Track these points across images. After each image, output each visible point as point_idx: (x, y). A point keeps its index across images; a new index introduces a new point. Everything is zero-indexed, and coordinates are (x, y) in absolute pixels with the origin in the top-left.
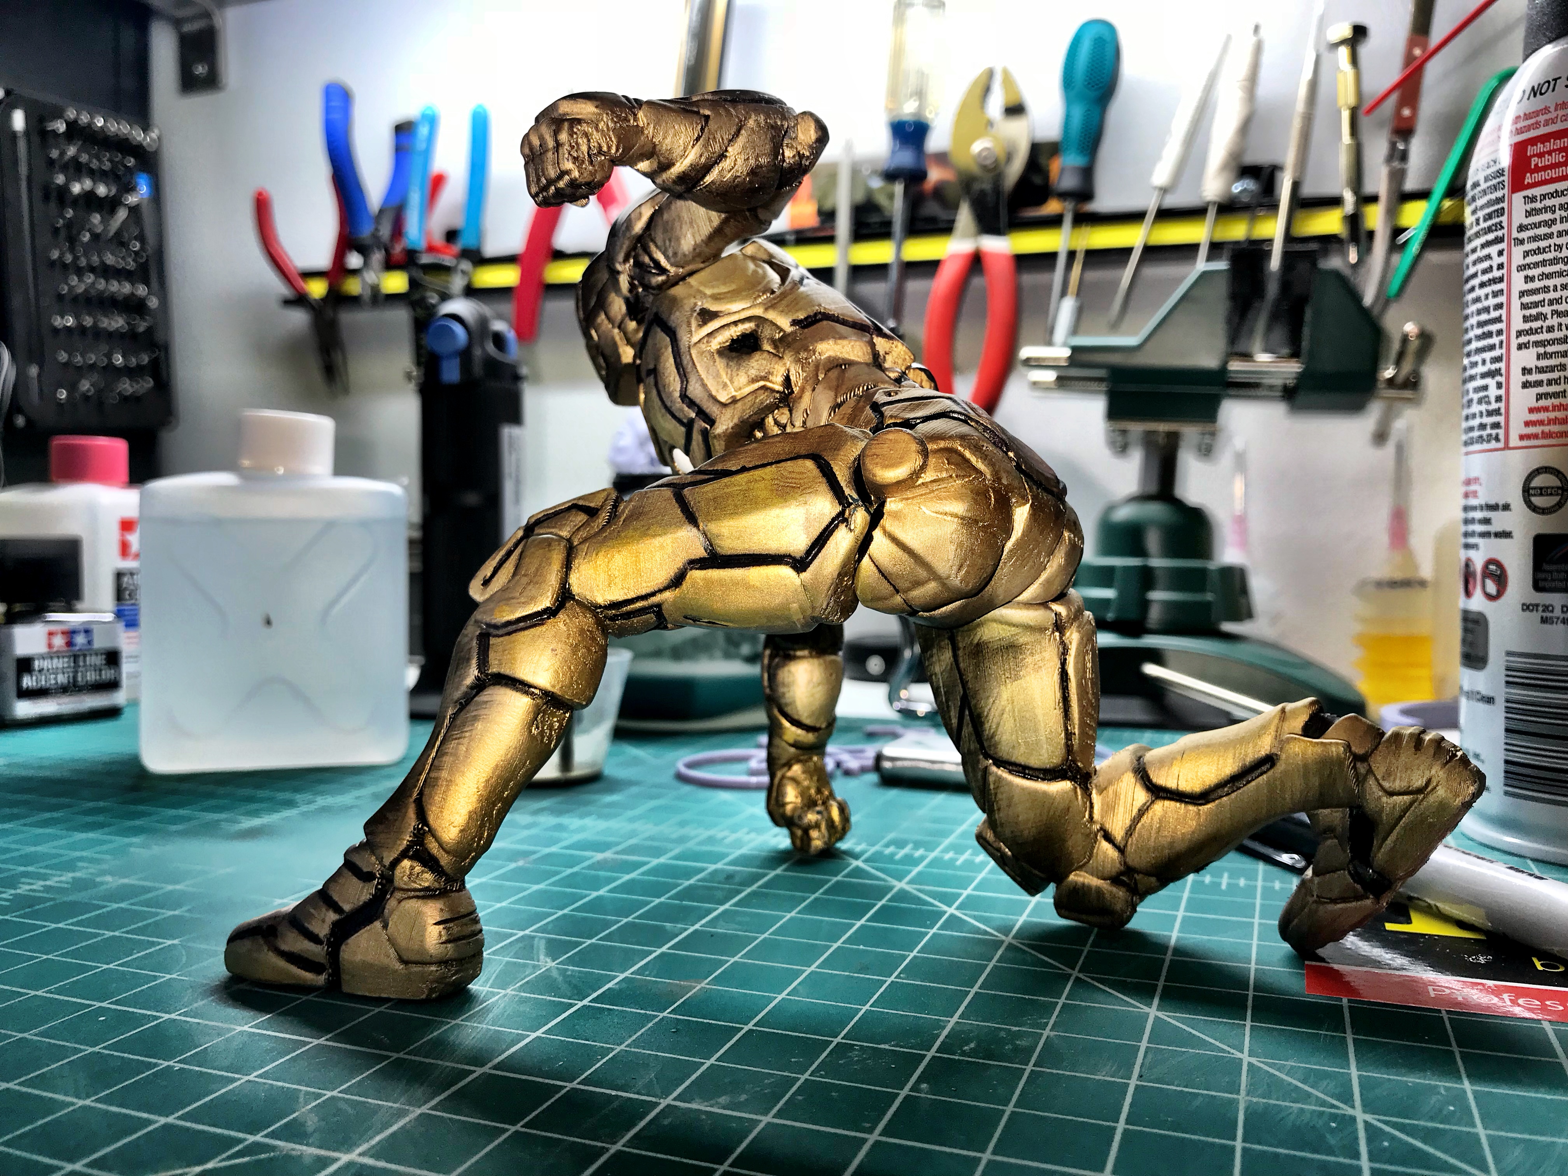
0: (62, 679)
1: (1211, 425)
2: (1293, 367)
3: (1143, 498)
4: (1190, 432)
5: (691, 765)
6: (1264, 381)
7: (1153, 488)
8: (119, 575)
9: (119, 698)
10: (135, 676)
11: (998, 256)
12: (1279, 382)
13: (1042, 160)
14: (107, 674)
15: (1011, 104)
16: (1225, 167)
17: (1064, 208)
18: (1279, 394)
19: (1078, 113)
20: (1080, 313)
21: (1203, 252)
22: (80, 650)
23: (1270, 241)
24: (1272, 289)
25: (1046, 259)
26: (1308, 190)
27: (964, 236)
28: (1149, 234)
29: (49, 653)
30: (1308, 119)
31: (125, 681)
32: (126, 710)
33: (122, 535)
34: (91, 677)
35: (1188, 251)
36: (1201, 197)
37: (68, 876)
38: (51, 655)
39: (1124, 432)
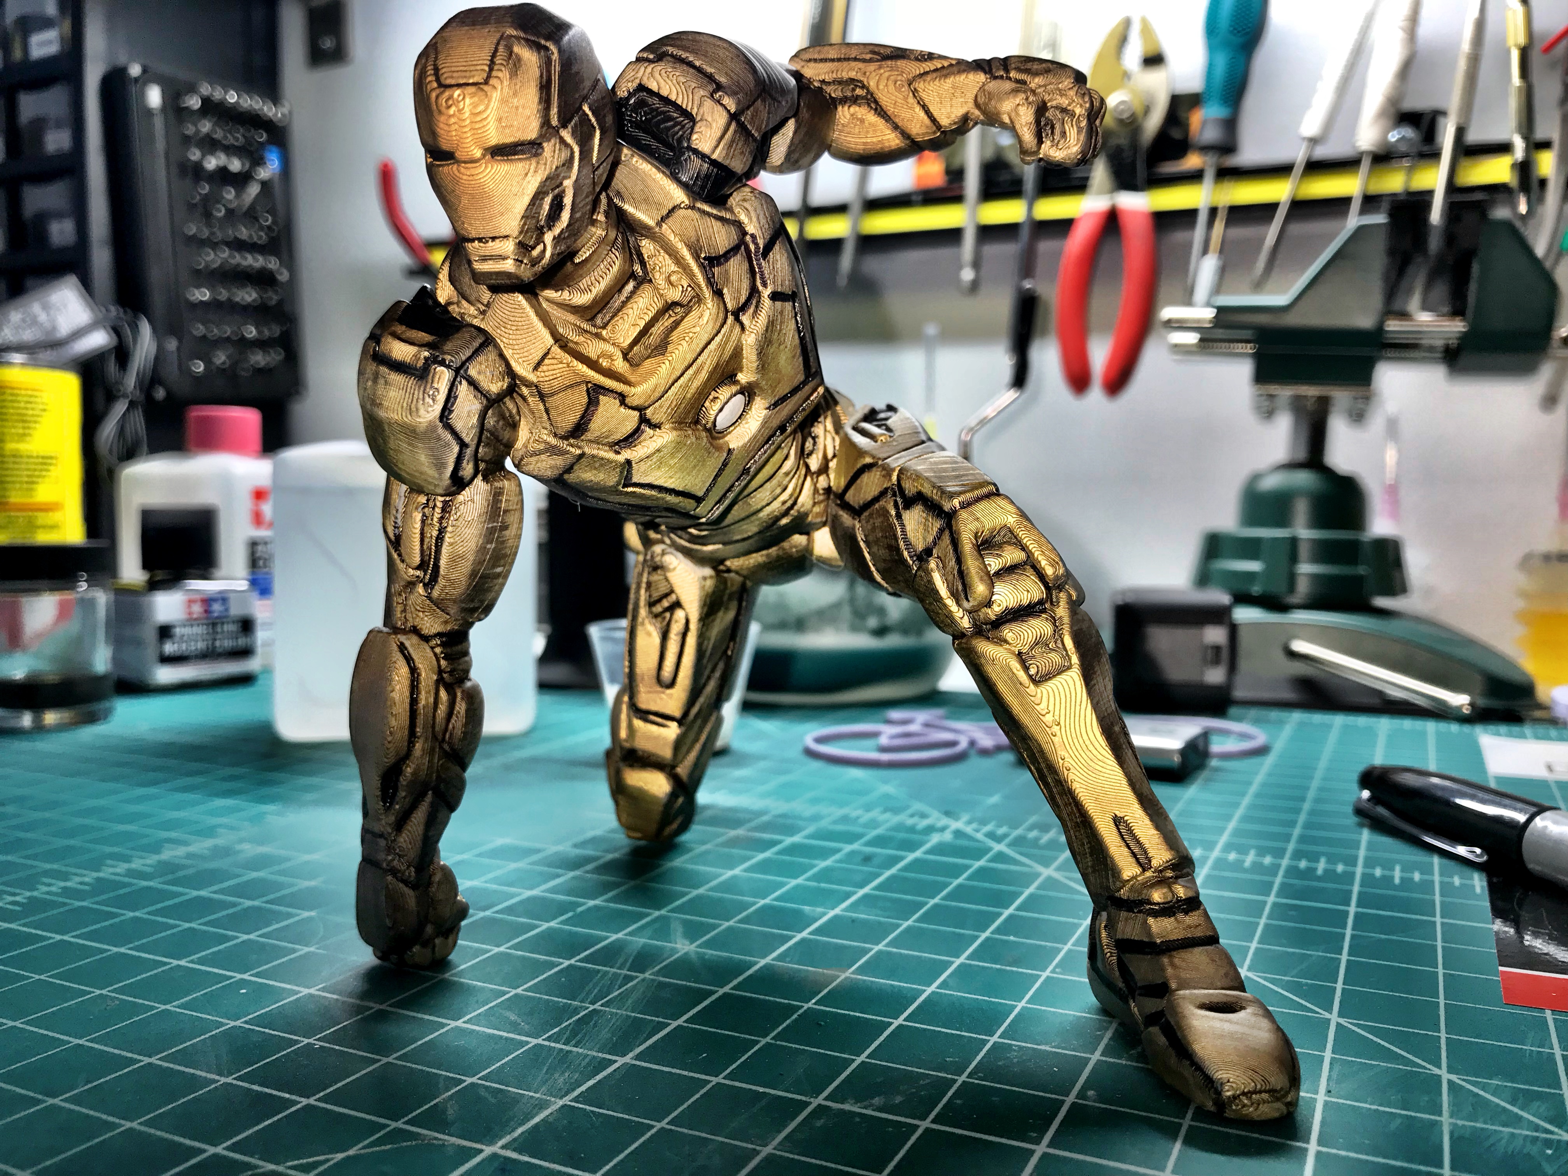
0: (201, 645)
1: (1364, 388)
2: (1458, 326)
3: (1292, 466)
4: (1341, 397)
5: (820, 740)
6: (1423, 342)
7: (1302, 455)
8: (253, 544)
9: (252, 665)
10: (268, 644)
11: (1134, 213)
12: (1439, 343)
13: (1182, 114)
14: (242, 642)
15: (1150, 54)
16: (1382, 114)
17: (1204, 163)
18: (1439, 355)
19: (1222, 62)
20: (1223, 271)
21: (1355, 206)
22: (217, 618)
23: (1430, 193)
24: (1434, 243)
25: (1187, 216)
26: (1473, 137)
27: (1100, 193)
28: (1298, 188)
29: (188, 620)
30: (1475, 59)
31: (259, 650)
32: (261, 677)
33: (257, 505)
34: (227, 644)
35: (1340, 205)
36: (1354, 147)
37: (209, 843)
38: (190, 621)
39: (1271, 397)
